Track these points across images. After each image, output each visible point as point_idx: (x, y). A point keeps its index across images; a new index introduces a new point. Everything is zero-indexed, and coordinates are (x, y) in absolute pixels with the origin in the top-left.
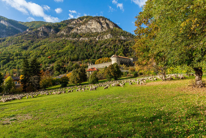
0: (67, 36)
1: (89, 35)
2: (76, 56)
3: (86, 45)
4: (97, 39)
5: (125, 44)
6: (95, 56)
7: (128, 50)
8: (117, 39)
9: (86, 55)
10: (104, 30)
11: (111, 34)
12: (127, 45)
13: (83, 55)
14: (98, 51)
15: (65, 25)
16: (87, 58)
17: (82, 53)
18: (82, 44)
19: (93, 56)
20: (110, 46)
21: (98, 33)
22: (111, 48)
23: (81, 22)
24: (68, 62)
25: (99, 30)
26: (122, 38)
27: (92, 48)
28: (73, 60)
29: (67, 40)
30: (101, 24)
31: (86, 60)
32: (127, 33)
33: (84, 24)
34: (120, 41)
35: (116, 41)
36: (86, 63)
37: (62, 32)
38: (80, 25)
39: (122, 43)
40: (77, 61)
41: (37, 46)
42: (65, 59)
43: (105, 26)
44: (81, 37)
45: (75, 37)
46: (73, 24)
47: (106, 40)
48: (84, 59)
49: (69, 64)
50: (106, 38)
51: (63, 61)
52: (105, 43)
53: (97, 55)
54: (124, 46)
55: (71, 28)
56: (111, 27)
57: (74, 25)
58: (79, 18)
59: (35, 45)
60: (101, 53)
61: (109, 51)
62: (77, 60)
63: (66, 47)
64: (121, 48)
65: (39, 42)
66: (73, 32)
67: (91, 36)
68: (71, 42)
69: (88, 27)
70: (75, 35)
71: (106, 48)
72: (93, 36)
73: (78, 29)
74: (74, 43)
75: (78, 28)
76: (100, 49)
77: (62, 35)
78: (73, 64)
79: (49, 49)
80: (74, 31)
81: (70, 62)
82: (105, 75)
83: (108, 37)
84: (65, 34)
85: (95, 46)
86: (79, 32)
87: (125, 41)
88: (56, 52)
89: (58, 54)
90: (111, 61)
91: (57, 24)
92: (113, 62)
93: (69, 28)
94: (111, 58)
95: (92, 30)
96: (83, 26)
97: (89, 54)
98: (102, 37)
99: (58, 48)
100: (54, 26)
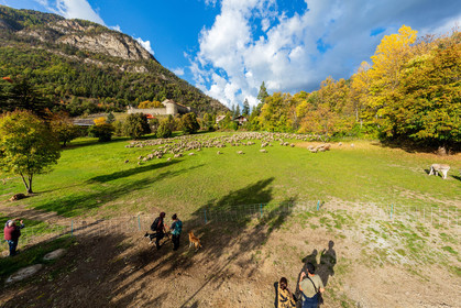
0: (49, 46)
1: (105, 57)
4: (122, 69)
5: (168, 86)
6: (123, 95)
10: (133, 58)
11: (146, 67)
14: (127, 87)
15: (37, 21)
16: (108, 95)
17: (95, 86)
18: (92, 69)
19: (119, 94)
21: (122, 61)
23: (81, 28)
24: (67, 97)
25: (125, 57)
26: (164, 77)
27: (114, 80)
28: (78, 94)
29: (51, 54)
30: (127, 47)
31: (109, 98)
33: (91, 34)
34: (160, 80)
35: (154, 78)
37: (34, 34)
38: (81, 34)
39: (163, 84)
40: (88, 97)
42: (58, 88)
43: (134, 51)
44: (87, 57)
45: (73, 54)
46: (62, 26)
49: (71, 101)
50: (138, 71)
52: (137, 78)
53: (126, 94)
55: (57, 32)
56: (145, 57)
57: (66, 29)
58: (76, 20)
60: (133, 92)
61: (146, 91)
62: (88, 95)
63: (54, 67)
64: (162, 90)
66: (65, 42)
67: (109, 61)
68: (62, 59)
69: (101, 43)
70: (72, 50)
72: (115, 62)
73: (76, 41)
74: (72, 64)
75: (77, 38)
76: (129, 85)
77: (33, 41)
78: (81, 102)
80: (68, 41)
81: (73, 97)
83: (141, 69)
84: (41, 39)
85: (120, 78)
86: (81, 46)
87: (167, 82)
88: (26, 71)
89: (33, 76)
90: (165, 107)
91: (12, 11)
92: (169, 109)
93: (52, 30)
94: (164, 103)
95: (110, 52)
96: (90, 39)
97: (111, 89)
98: (131, 69)
99: (27, 63)
100: (1, 12)
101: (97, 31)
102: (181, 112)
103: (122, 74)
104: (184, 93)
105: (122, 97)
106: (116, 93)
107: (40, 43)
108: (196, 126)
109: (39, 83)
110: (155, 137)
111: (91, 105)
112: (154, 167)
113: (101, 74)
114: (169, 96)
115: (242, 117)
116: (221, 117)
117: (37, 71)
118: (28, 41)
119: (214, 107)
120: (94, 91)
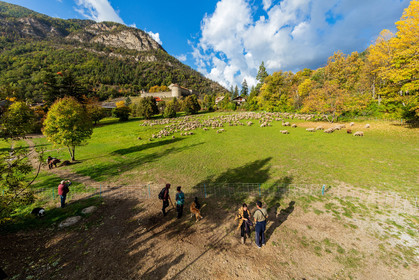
0: (85, 45)
1: (124, 51)
2: (109, 79)
4: (137, 60)
8: (164, 64)
10: (145, 49)
11: (156, 56)
14: (140, 74)
15: (79, 28)
16: (126, 82)
17: (117, 75)
18: (114, 62)
19: (134, 81)
20: (155, 71)
21: (137, 52)
23: (107, 29)
24: (98, 86)
25: (139, 48)
26: (170, 64)
28: (105, 83)
29: (87, 52)
30: (141, 40)
33: (114, 32)
34: (167, 67)
35: (162, 66)
37: (76, 37)
38: (107, 33)
41: (26, 51)
42: (92, 79)
43: (146, 43)
44: (111, 51)
45: (102, 50)
46: (94, 29)
49: (100, 88)
50: (149, 60)
52: (148, 66)
53: (140, 81)
54: (172, 73)
55: (91, 34)
56: (155, 47)
57: (97, 31)
58: (104, 22)
59: (20, 48)
60: (145, 79)
61: (155, 77)
62: (112, 83)
63: (89, 62)
64: (169, 75)
65: (28, 44)
66: (96, 41)
67: (127, 53)
68: (95, 55)
69: (121, 39)
70: (101, 47)
71: (150, 73)
72: (131, 54)
73: (104, 39)
74: (101, 58)
75: (105, 37)
76: (142, 73)
77: (75, 43)
78: (107, 88)
79: (53, 59)
80: (98, 40)
81: (102, 85)
83: (151, 59)
84: (81, 41)
85: (135, 68)
86: (107, 43)
87: (173, 68)
88: (71, 67)
89: (75, 70)
90: (170, 90)
91: (63, 21)
92: (174, 92)
93: (88, 33)
94: (170, 87)
95: (128, 45)
96: (114, 37)
97: (128, 77)
98: (144, 59)
99: (71, 61)
100: (56, 23)
101: (118, 29)
102: (184, 94)
103: (137, 64)
104: (187, 77)
105: (137, 83)
106: (132, 80)
107: (80, 44)
108: (197, 107)
109: (79, 75)
110: (162, 117)
111: (114, 91)
112: (161, 143)
113: (121, 65)
114: (174, 81)
115: (240, 98)
116: (221, 98)
117: (78, 66)
118: (72, 44)
119: (213, 89)
120: (116, 80)
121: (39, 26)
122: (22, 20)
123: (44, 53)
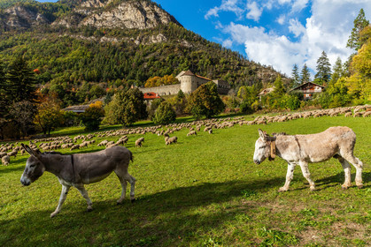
0: (73, 31)
1: (120, 32)
2: (95, 72)
3: (115, 51)
4: (137, 42)
5: (191, 55)
6: (134, 75)
7: (197, 67)
8: (177, 45)
9: (115, 70)
10: (150, 26)
11: (165, 34)
12: (195, 57)
13: (110, 70)
14: (139, 64)
15: (67, 10)
16: (119, 76)
17: (107, 67)
18: (105, 49)
19: (130, 75)
20: (162, 57)
22: (164, 61)
23: (102, 5)
24: (79, 84)
25: (141, 26)
26: (186, 43)
27: (127, 58)
28: (89, 79)
29: (73, 39)
30: (144, 13)
31: (118, 81)
32: (194, 35)
33: (110, 8)
34: (181, 48)
35: (174, 48)
36: (118, 86)
37: (63, 22)
38: (101, 11)
39: (185, 54)
40: (98, 81)
41: (6, 47)
42: (73, 75)
43: (151, 17)
44: (103, 35)
45: (91, 35)
46: (85, 7)
47: (155, 45)
48: (111, 78)
49: (82, 87)
50: (154, 42)
51: (68, 80)
52: (152, 50)
53: (139, 73)
54: (189, 59)
55: (80, 15)
56: (164, 21)
57: (88, 9)
60: (146, 70)
61: (162, 66)
62: (98, 79)
63: (73, 52)
64: (183, 62)
65: (11, 39)
66: (86, 24)
67: (124, 35)
69: (118, 16)
70: (91, 31)
71: (154, 60)
72: (130, 36)
73: (95, 20)
74: (89, 46)
75: (97, 16)
76: (143, 62)
77: (62, 29)
78: (90, 86)
79: (33, 53)
80: (89, 21)
81: (84, 82)
82: (190, 106)
83: (158, 39)
84: (68, 26)
85: (133, 54)
86: (99, 25)
87: (190, 49)
88: (51, 61)
89: (56, 65)
90: (178, 82)
91: (51, 5)
92: (185, 84)
93: (77, 14)
94: (179, 77)
95: (126, 24)
96: (108, 14)
97: (122, 69)
98: (147, 40)
99: (53, 52)
100: (43, 7)
103: (136, 48)
106: (127, 73)
107: (66, 30)
108: (221, 106)
109: (59, 71)
114: (193, 69)
115: (312, 85)
116: (270, 90)
117: (60, 59)
118: (58, 31)
120: (104, 75)
121: (25, 15)
122: (8, 11)
123: (25, 47)
